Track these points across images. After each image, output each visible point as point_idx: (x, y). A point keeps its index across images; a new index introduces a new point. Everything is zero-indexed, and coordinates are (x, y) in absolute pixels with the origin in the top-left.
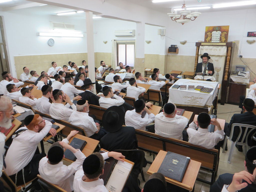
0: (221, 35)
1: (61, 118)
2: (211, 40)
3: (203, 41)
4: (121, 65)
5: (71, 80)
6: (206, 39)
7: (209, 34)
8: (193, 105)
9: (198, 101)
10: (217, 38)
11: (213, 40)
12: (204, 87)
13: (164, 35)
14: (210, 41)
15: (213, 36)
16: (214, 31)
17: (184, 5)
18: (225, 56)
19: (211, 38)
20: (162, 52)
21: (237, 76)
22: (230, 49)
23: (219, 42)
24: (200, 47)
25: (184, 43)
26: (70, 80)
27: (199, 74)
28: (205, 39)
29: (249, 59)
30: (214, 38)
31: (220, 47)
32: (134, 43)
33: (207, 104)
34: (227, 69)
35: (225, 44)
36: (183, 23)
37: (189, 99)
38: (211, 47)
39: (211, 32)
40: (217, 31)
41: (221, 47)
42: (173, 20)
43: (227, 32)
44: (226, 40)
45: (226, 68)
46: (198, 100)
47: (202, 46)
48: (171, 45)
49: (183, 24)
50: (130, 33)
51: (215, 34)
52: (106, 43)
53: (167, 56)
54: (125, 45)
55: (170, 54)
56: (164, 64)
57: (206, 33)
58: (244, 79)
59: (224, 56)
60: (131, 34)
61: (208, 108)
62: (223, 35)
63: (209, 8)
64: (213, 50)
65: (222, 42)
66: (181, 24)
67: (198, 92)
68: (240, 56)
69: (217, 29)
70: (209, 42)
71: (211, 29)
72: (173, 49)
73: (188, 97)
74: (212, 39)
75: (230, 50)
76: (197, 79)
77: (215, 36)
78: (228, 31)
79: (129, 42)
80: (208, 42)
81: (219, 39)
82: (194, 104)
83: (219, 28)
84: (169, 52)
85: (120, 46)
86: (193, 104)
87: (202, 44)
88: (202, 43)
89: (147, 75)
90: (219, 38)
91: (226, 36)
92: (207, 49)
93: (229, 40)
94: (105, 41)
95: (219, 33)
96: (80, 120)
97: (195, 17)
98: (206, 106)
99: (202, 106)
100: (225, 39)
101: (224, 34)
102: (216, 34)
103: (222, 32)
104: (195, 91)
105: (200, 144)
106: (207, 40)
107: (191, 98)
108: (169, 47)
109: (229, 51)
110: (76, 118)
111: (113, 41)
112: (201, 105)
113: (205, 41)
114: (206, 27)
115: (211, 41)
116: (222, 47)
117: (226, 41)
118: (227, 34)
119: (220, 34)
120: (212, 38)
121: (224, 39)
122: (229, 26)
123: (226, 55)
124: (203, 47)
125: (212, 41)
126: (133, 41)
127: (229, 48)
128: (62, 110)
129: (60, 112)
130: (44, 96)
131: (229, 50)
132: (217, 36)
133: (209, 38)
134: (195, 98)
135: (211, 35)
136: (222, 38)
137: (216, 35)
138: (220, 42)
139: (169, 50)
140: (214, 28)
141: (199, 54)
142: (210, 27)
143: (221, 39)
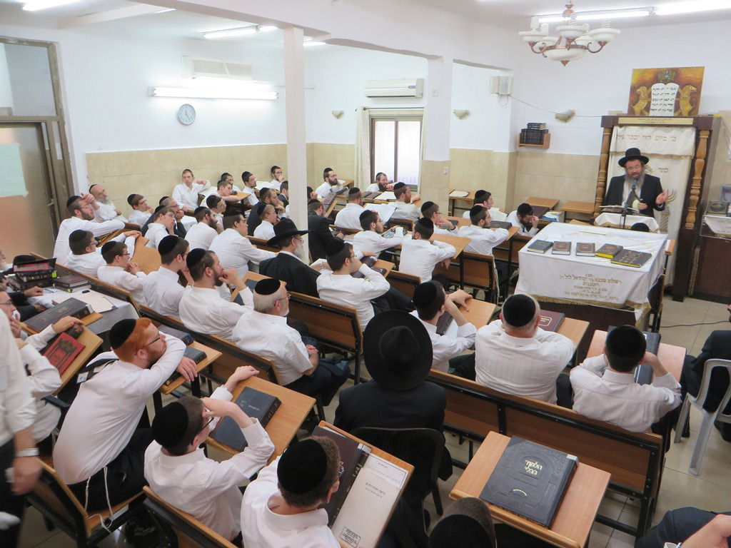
0: (678, 95)
1: (211, 330)
2: (648, 109)
3: (625, 110)
4: (381, 182)
5: (241, 222)
6: (634, 105)
7: (642, 90)
8: (590, 301)
9: (606, 290)
10: (666, 102)
11: (653, 110)
12: (624, 248)
13: (508, 95)
14: (646, 114)
15: (653, 97)
16: (658, 81)
17: (569, 7)
18: (691, 156)
19: (649, 103)
20: (502, 143)
21: (724, 217)
22: (704, 135)
23: (672, 114)
24: (616, 129)
25: (566, 118)
26: (238, 222)
27: (609, 210)
28: (629, 105)
30: (659, 102)
31: (674, 131)
32: (419, 118)
33: (633, 299)
34: (694, 195)
35: (690, 121)
36: (564, 60)
37: (579, 282)
38: (648, 130)
39: (649, 87)
40: (666, 82)
41: (678, 129)
42: (535, 52)
43: (698, 85)
44: (693, 109)
45: (692, 191)
46: (603, 285)
47: (621, 126)
48: (529, 125)
49: (565, 63)
50: (409, 87)
51: (660, 92)
52: (339, 116)
53: (514, 156)
54: (393, 123)
55: (523, 150)
56: (506, 178)
59: (686, 156)
60: (412, 92)
61: (633, 310)
62: (686, 94)
63: (645, 14)
64: (653, 138)
65: (680, 116)
66: (561, 63)
67: (605, 262)
69: (667, 76)
70: (642, 115)
71: (649, 77)
72: (533, 136)
73: (576, 278)
74: (652, 107)
75: (706, 141)
76: (602, 222)
77: (659, 97)
78: (701, 82)
79: (405, 113)
81: (672, 108)
82: (593, 299)
83: (674, 75)
84: (521, 142)
85: (379, 124)
86: (589, 298)
87: (621, 121)
88: (620, 119)
89: (455, 210)
90: (673, 102)
91: (695, 99)
92: (634, 137)
93: (704, 110)
94: (338, 110)
95: (673, 88)
96: (264, 337)
97: (602, 44)
98: (628, 306)
99: (615, 305)
100: (692, 104)
102: (662, 92)
103: (682, 87)
104: (596, 258)
105: (608, 418)
106: (637, 109)
107: (584, 279)
108: (523, 130)
109: (703, 143)
110: (252, 332)
111: (360, 110)
112: (614, 301)
113: (631, 113)
114: (634, 70)
115: (648, 112)
116: (683, 129)
118: (698, 92)
119: (676, 92)
120: (652, 102)
121: (686, 108)
122: (704, 67)
123: (691, 153)
124: (623, 128)
125: (652, 113)
126: (416, 112)
127: (701, 133)
128: (214, 306)
129: (208, 313)
130: (166, 265)
131: (701, 140)
132: (667, 97)
133: (641, 105)
134: (596, 279)
135: (650, 96)
136: (682, 103)
137: (664, 95)
138: (677, 115)
139: (521, 138)
140: (658, 73)
141: (611, 150)
142: (646, 71)
143: (677, 107)
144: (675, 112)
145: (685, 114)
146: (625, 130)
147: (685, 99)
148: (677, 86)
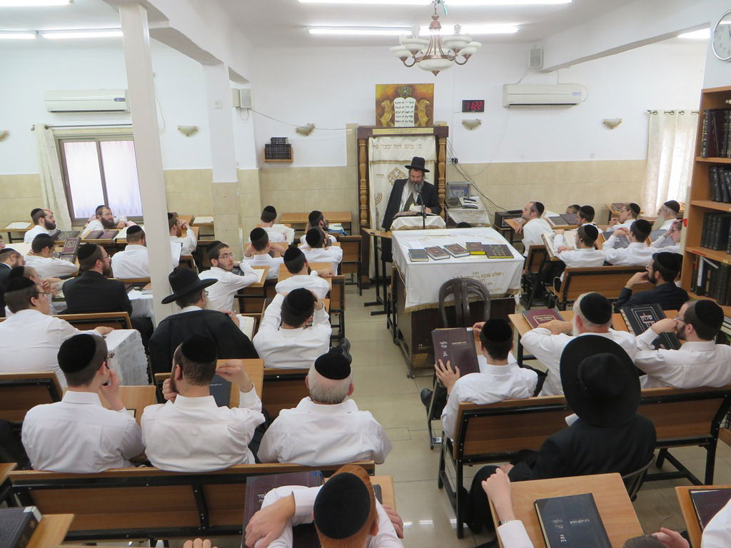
0: (416, 108)
2: (393, 120)
3: (375, 123)
6: (381, 118)
7: (386, 104)
9: (491, 284)
10: (407, 115)
11: (398, 122)
12: (482, 243)
13: (248, 109)
14: (392, 125)
15: (396, 110)
16: (399, 96)
17: (435, 18)
18: (435, 161)
19: (393, 115)
20: (248, 160)
21: (461, 209)
22: (442, 142)
23: (413, 125)
24: (371, 139)
25: (307, 131)
28: (377, 117)
29: (473, 164)
30: (401, 114)
31: (419, 140)
32: (126, 136)
33: (512, 287)
34: (442, 193)
35: (431, 130)
36: (436, 70)
38: (398, 140)
39: (392, 101)
40: (405, 96)
41: (422, 137)
43: (431, 99)
44: (430, 120)
47: (375, 137)
48: (272, 139)
49: (436, 73)
50: (116, 100)
51: (402, 105)
52: (3, 137)
53: (261, 170)
54: (94, 144)
55: (267, 166)
57: (378, 103)
58: (478, 215)
59: (431, 161)
60: (121, 106)
61: (513, 296)
62: (422, 107)
64: (403, 146)
65: (420, 126)
67: (481, 258)
68: (453, 159)
69: (405, 91)
70: (389, 127)
71: (391, 92)
72: (278, 151)
74: (396, 119)
75: (444, 146)
77: (401, 110)
78: (433, 97)
79: (110, 131)
80: (385, 126)
81: (413, 119)
83: (410, 91)
84: (266, 158)
85: (69, 147)
87: (375, 132)
88: (374, 130)
90: (413, 114)
91: (429, 111)
92: (387, 147)
95: (411, 102)
98: (510, 293)
99: (501, 295)
100: (428, 117)
101: (422, 105)
103: (418, 101)
106: (384, 120)
108: (267, 146)
109: (442, 148)
111: (40, 129)
112: (499, 292)
113: (379, 125)
114: (377, 85)
115: (394, 123)
116: (426, 137)
117: (429, 123)
118: (432, 106)
119: (414, 105)
120: (396, 115)
121: (424, 119)
122: (433, 84)
123: (434, 158)
124: (377, 139)
125: (397, 125)
126: (126, 130)
127: (440, 140)
131: (441, 146)
132: (407, 110)
133: (387, 117)
134: (482, 276)
135: (393, 109)
136: (420, 115)
137: (404, 107)
138: (417, 125)
139: (266, 154)
140: (398, 88)
141: (370, 159)
142: (387, 86)
143: (416, 119)
144: (415, 123)
145: (424, 125)
146: (378, 140)
148: (415, 100)
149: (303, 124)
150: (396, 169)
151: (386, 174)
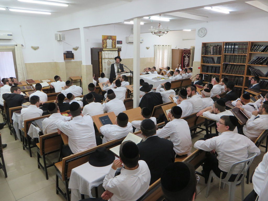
0: (112, 43)
2: (106, 46)
6: (103, 45)
10: (110, 44)
16: (108, 39)
19: (107, 45)
20: (61, 59)
23: (111, 48)
25: (76, 49)
30: (108, 44)
32: (11, 50)
35: (116, 49)
38: (109, 52)
39: (106, 40)
43: (115, 40)
47: (103, 51)
50: (8, 35)
57: (103, 41)
62: (113, 43)
64: (110, 54)
71: (106, 38)
74: (107, 46)
81: (111, 46)
83: (110, 37)
84: (66, 58)
87: (104, 49)
91: (115, 44)
103: (113, 41)
114: (102, 35)
116: (115, 51)
121: (114, 46)
122: (116, 36)
125: (107, 47)
127: (119, 52)
131: (119, 54)
133: (105, 45)
135: (106, 43)
137: (109, 42)
141: (102, 58)
142: (105, 36)
145: (114, 48)
147: (113, 44)
148: (112, 40)
149: (75, 47)
150: (109, 61)
151: (107, 62)
